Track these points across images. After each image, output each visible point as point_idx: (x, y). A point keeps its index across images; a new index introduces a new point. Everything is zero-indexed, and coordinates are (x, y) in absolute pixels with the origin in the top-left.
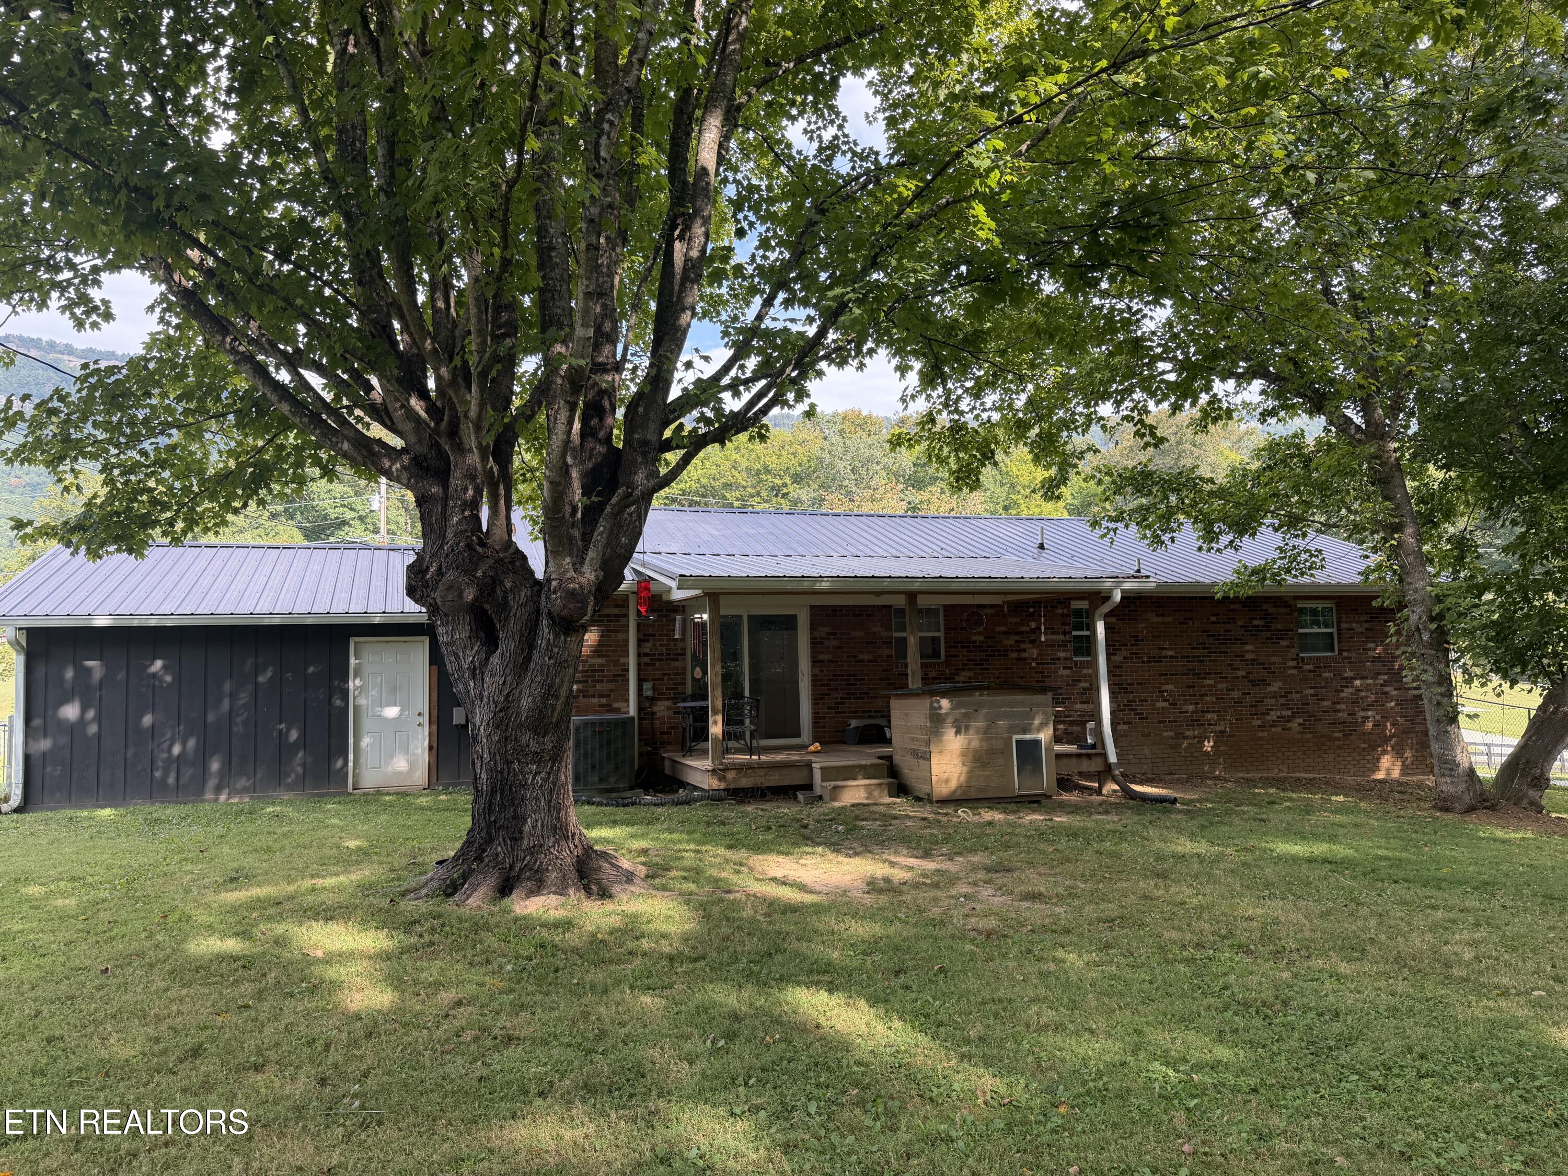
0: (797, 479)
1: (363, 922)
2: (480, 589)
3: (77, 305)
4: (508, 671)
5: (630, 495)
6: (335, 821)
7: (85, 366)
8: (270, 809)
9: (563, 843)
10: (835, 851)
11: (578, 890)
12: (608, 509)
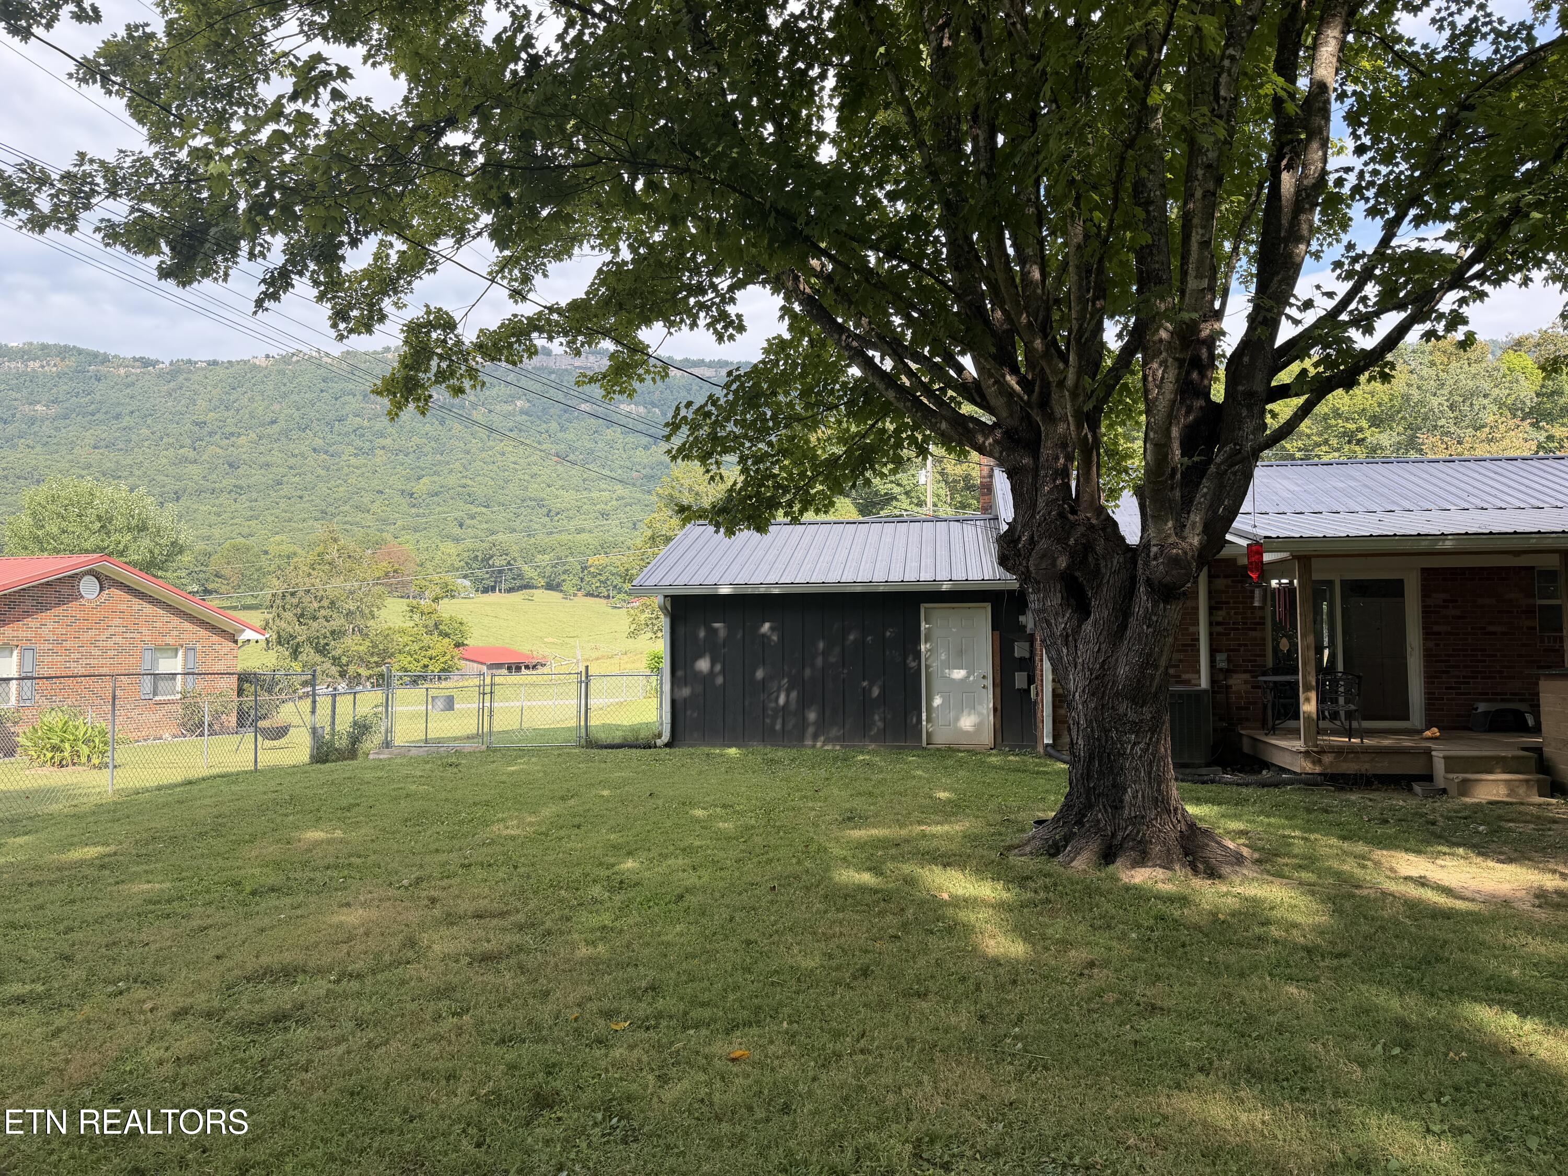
0: (1376, 421)
1: (978, 872)
2: (1072, 556)
3: (718, 321)
4: (1102, 639)
5: (1239, 452)
6: (919, 773)
7: (730, 373)
8: (861, 758)
9: (1165, 816)
10: (1480, 854)
11: (1183, 866)
12: (1212, 468)
